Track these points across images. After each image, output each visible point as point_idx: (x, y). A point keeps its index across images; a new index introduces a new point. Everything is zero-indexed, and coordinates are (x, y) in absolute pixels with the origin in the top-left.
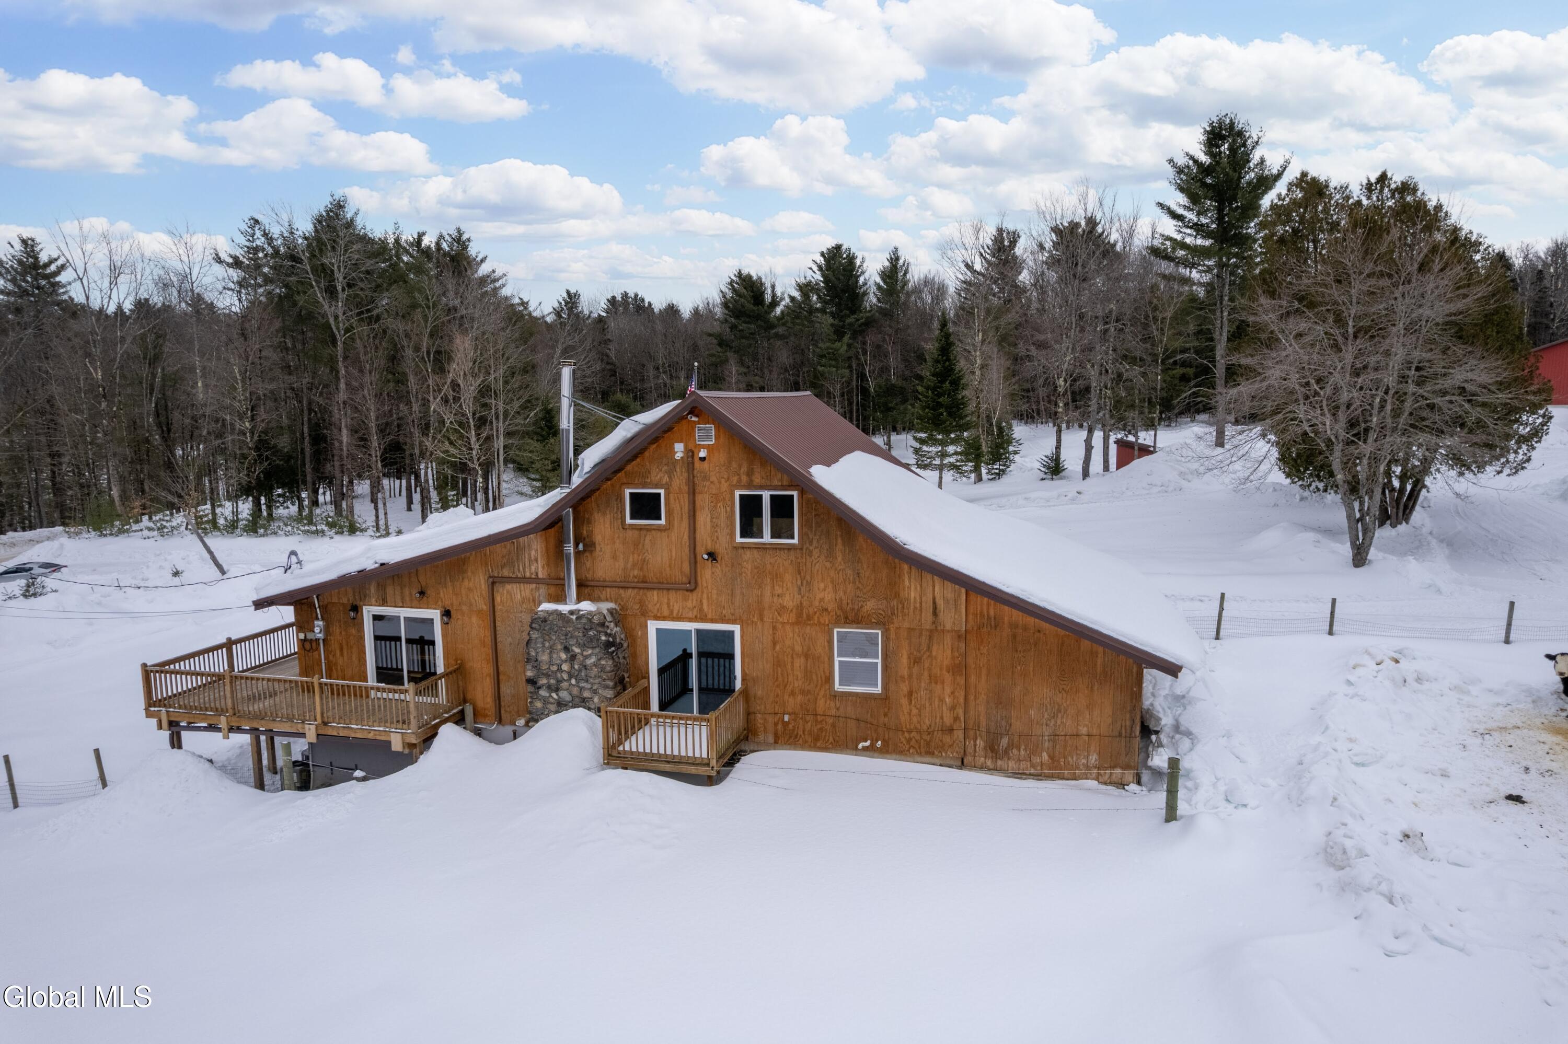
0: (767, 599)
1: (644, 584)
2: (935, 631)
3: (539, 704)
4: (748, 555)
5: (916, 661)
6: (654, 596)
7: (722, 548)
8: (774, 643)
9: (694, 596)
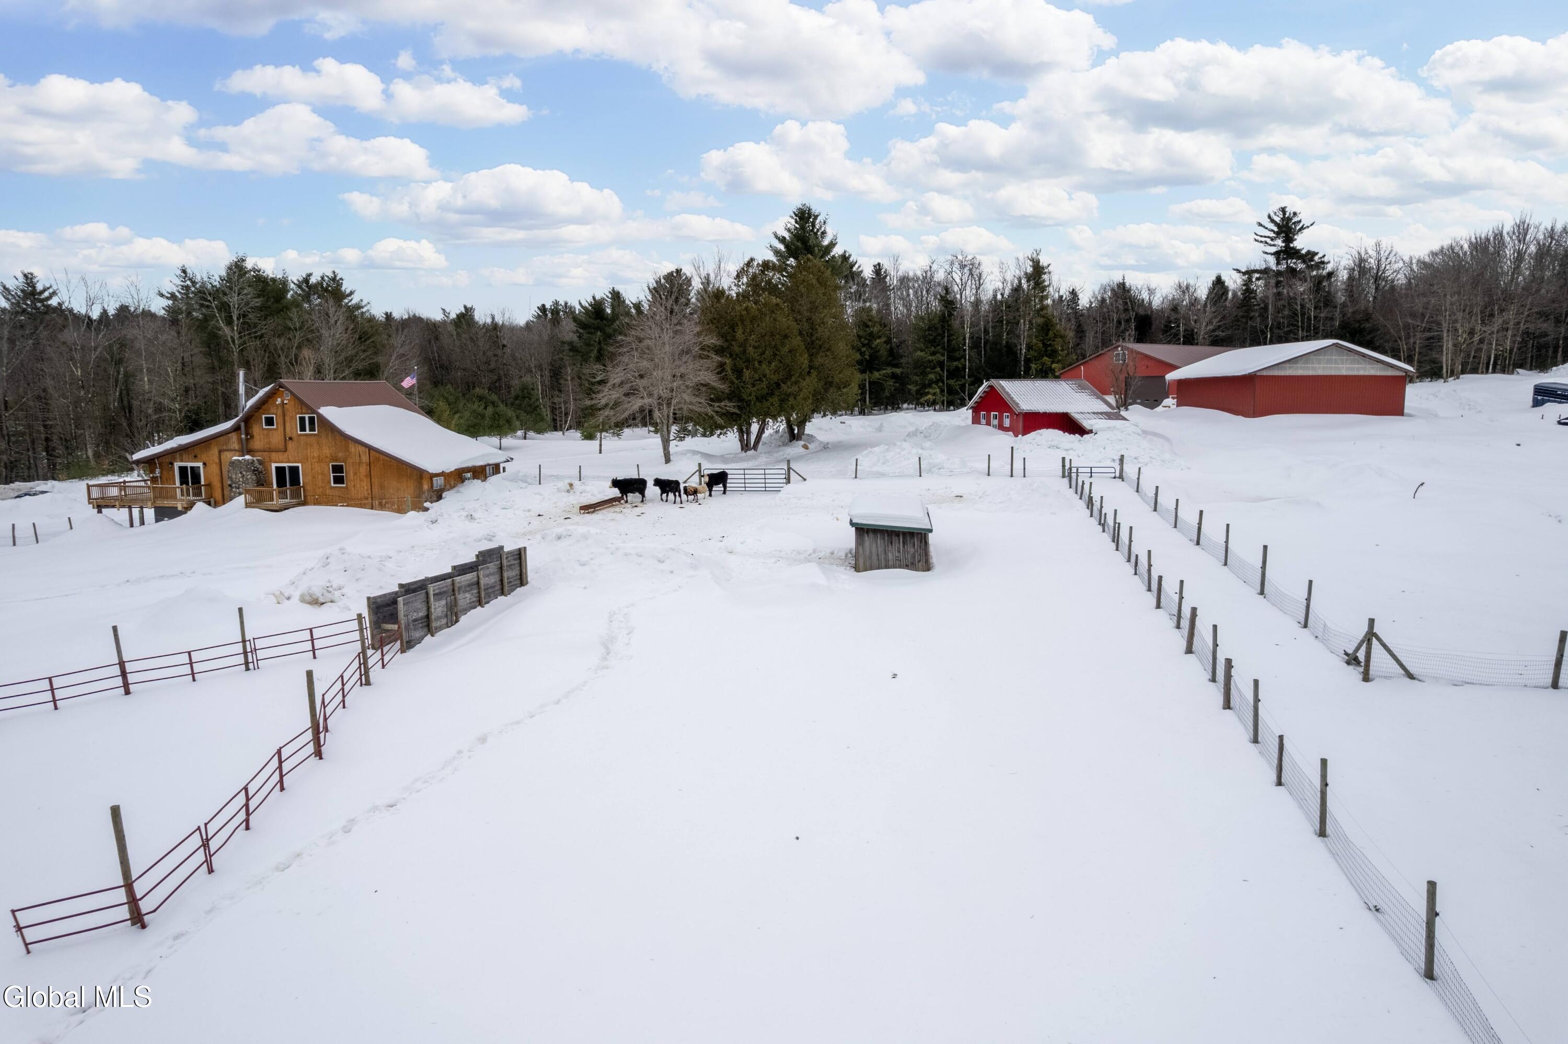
0: (309, 454)
1: (270, 451)
2: (360, 463)
3: (233, 494)
4: (302, 437)
5: (355, 474)
6: (274, 454)
7: (294, 436)
8: (312, 469)
9: (286, 454)
